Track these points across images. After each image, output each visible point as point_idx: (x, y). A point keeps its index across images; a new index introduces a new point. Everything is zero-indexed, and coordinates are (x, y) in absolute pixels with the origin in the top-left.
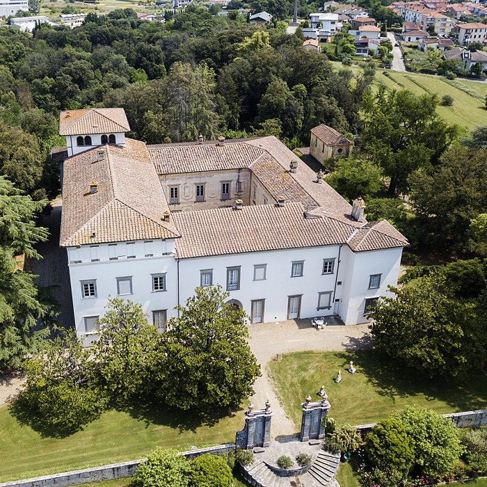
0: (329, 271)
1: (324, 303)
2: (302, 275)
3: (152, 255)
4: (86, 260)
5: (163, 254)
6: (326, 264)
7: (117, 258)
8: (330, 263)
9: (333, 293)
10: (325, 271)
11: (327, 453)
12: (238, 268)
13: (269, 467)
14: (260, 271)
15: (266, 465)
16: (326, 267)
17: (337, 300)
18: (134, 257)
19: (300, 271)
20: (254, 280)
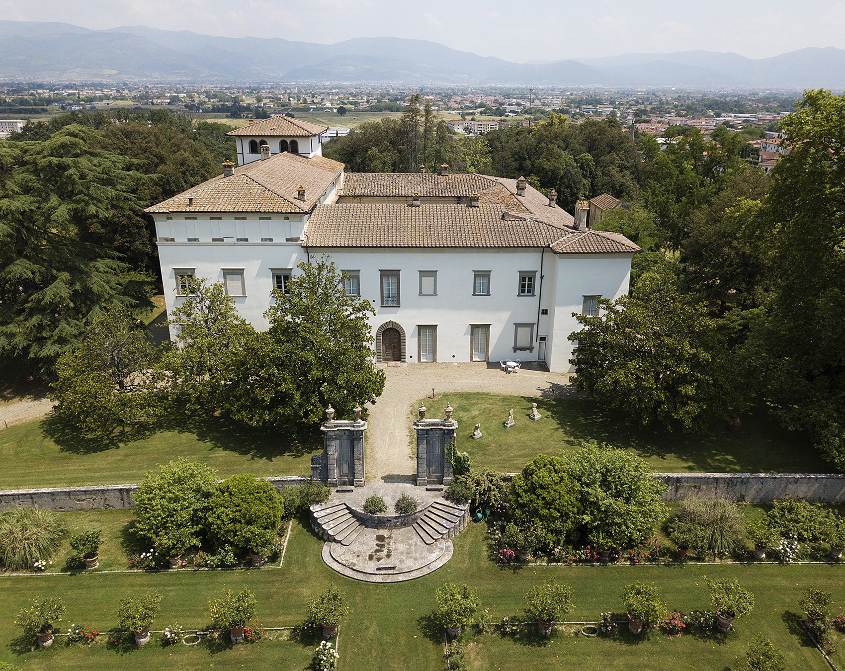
0: (529, 291)
1: (523, 341)
2: (488, 294)
3: (271, 240)
4: (181, 239)
5: (287, 240)
6: (523, 279)
7: (222, 240)
8: (530, 279)
9: (535, 327)
10: (523, 291)
11: (448, 503)
12: (395, 274)
13: (351, 511)
14: (428, 281)
15: (348, 508)
16: (524, 286)
17: (543, 339)
18: (246, 240)
19: (486, 286)
20: (420, 294)
